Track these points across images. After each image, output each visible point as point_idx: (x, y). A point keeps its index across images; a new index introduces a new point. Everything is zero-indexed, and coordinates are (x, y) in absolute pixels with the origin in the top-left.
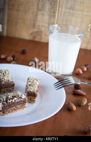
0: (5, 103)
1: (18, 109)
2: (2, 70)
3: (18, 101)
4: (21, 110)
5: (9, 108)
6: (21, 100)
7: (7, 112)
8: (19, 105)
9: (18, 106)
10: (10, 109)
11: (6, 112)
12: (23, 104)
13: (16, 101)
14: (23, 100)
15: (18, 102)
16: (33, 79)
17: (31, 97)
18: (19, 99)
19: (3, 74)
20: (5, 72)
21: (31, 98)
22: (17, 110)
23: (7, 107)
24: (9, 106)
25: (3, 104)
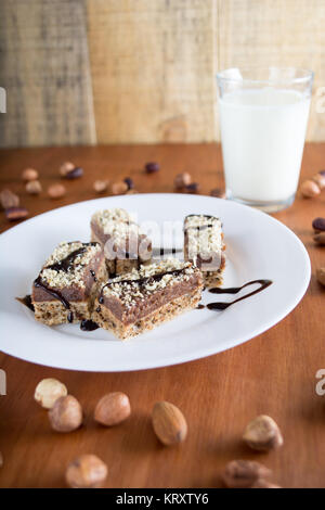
0: (138, 293)
1: (179, 308)
2: (107, 211)
3: (177, 282)
4: (186, 310)
5: (154, 309)
6: (185, 280)
7: (149, 322)
8: (180, 295)
9: (179, 299)
10: (156, 311)
11: (146, 320)
12: (193, 289)
13: (171, 283)
14: (190, 279)
15: (176, 287)
18: (179, 278)
19: (114, 218)
20: (118, 214)
22: (177, 312)
23: (146, 306)
24: (152, 302)
25: (133, 298)
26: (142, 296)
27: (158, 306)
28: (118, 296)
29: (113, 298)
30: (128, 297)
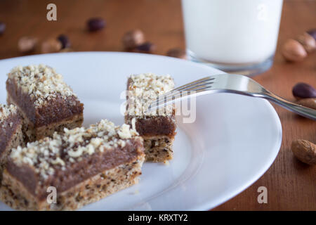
0: (59, 160)
1: (112, 184)
2: (28, 68)
3: (109, 148)
4: (122, 186)
5: (78, 182)
6: (120, 146)
8: (113, 166)
9: (112, 171)
10: (82, 185)
12: (130, 159)
13: (102, 150)
14: (127, 145)
16: (149, 79)
17: (153, 138)
18: (111, 142)
19: (36, 76)
20: (43, 72)
21: (153, 142)
22: (110, 188)
23: (67, 176)
24: (76, 172)
25: (51, 165)
26: (62, 163)
27: (84, 178)
28: (31, 163)
29: (26, 166)
30: (44, 165)
